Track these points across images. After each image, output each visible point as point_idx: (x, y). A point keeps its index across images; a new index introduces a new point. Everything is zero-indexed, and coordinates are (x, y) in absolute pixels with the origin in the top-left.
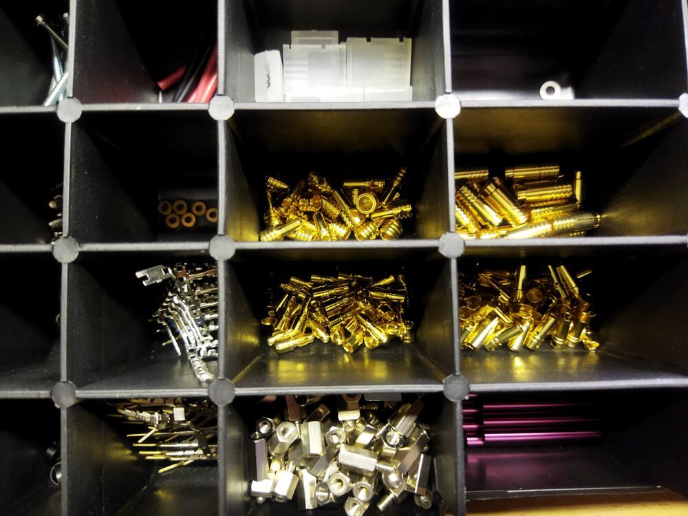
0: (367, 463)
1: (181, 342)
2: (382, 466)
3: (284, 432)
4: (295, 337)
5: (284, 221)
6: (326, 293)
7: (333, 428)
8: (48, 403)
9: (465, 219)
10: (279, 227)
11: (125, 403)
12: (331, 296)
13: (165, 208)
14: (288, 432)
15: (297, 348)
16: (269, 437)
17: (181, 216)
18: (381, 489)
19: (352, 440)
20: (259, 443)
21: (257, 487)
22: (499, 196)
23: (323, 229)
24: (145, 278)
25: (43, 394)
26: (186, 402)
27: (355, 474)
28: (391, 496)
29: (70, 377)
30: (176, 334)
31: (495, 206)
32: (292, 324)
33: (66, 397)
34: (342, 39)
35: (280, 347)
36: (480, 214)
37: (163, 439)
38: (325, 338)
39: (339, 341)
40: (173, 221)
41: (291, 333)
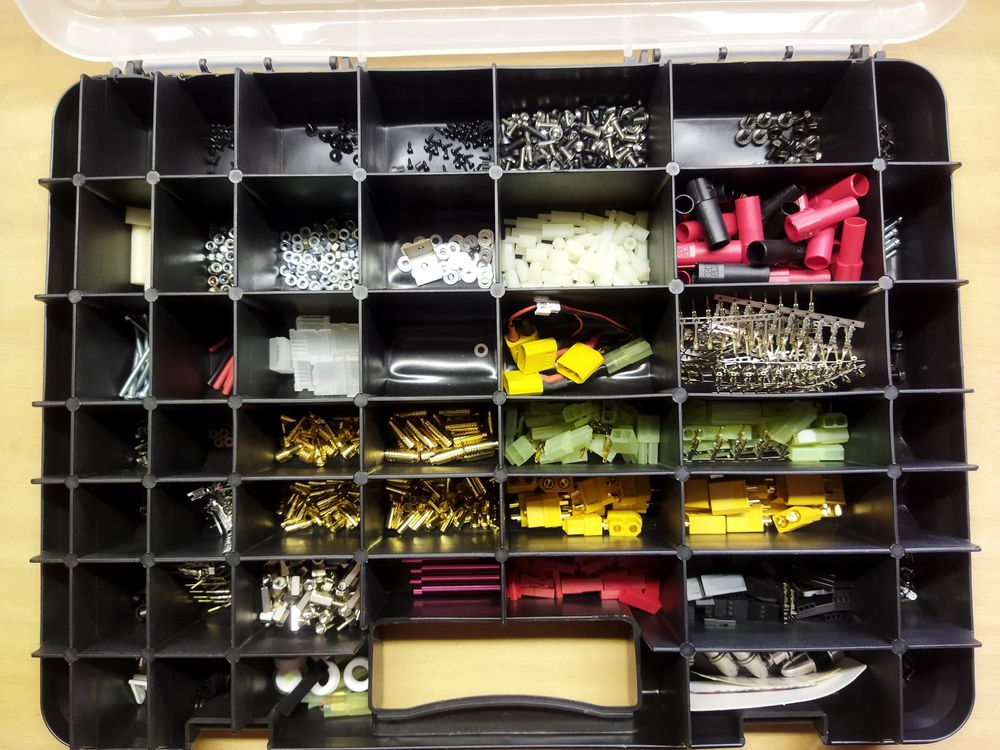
0: (328, 601)
1: (222, 525)
2: (336, 603)
3: (278, 583)
4: (299, 522)
5: (293, 445)
6: (318, 493)
7: (308, 581)
8: (139, 565)
9: (410, 444)
10: (288, 449)
11: (182, 564)
12: (322, 495)
13: (213, 434)
14: (280, 583)
15: (299, 530)
16: (269, 585)
17: (224, 440)
18: (338, 620)
19: (319, 588)
20: (264, 590)
21: (264, 616)
22: (432, 428)
23: (317, 450)
24: (192, 496)
25: (137, 560)
26: (216, 565)
27: (321, 608)
28: (346, 623)
29: (151, 551)
30: (219, 520)
31: (429, 435)
32: (296, 513)
33: (149, 561)
34: (332, 321)
35: (288, 529)
36: (421, 441)
37: (209, 588)
38: (319, 522)
39: (328, 525)
40: (219, 443)
41: (296, 520)
